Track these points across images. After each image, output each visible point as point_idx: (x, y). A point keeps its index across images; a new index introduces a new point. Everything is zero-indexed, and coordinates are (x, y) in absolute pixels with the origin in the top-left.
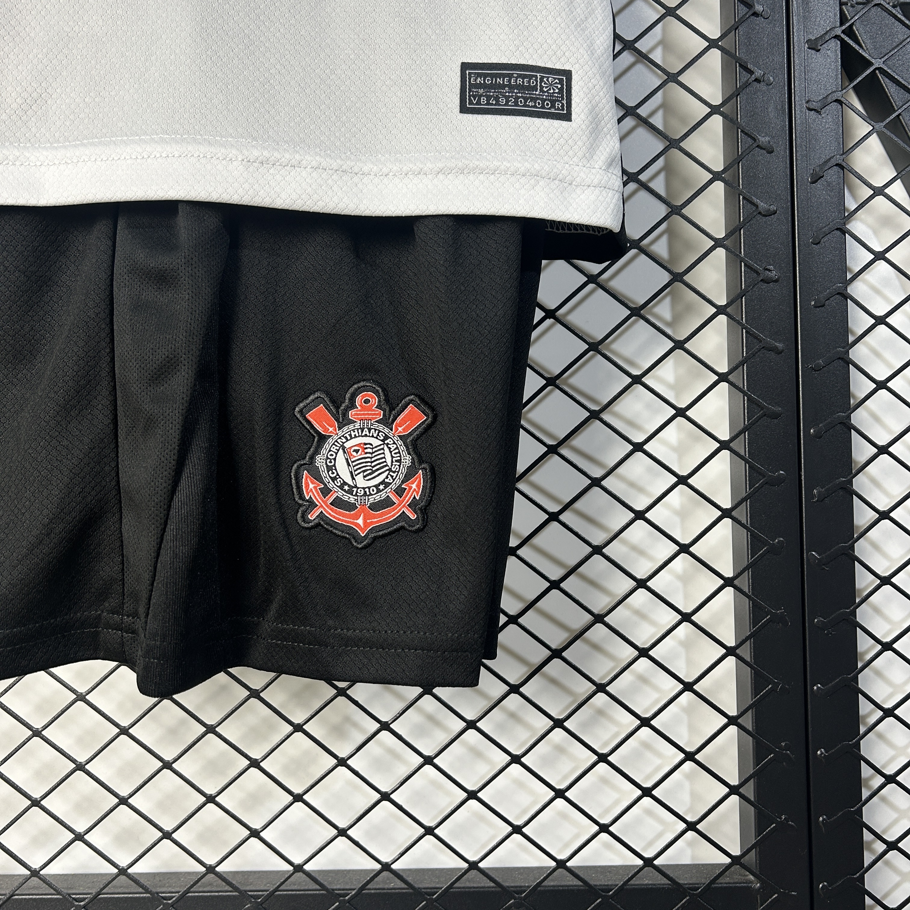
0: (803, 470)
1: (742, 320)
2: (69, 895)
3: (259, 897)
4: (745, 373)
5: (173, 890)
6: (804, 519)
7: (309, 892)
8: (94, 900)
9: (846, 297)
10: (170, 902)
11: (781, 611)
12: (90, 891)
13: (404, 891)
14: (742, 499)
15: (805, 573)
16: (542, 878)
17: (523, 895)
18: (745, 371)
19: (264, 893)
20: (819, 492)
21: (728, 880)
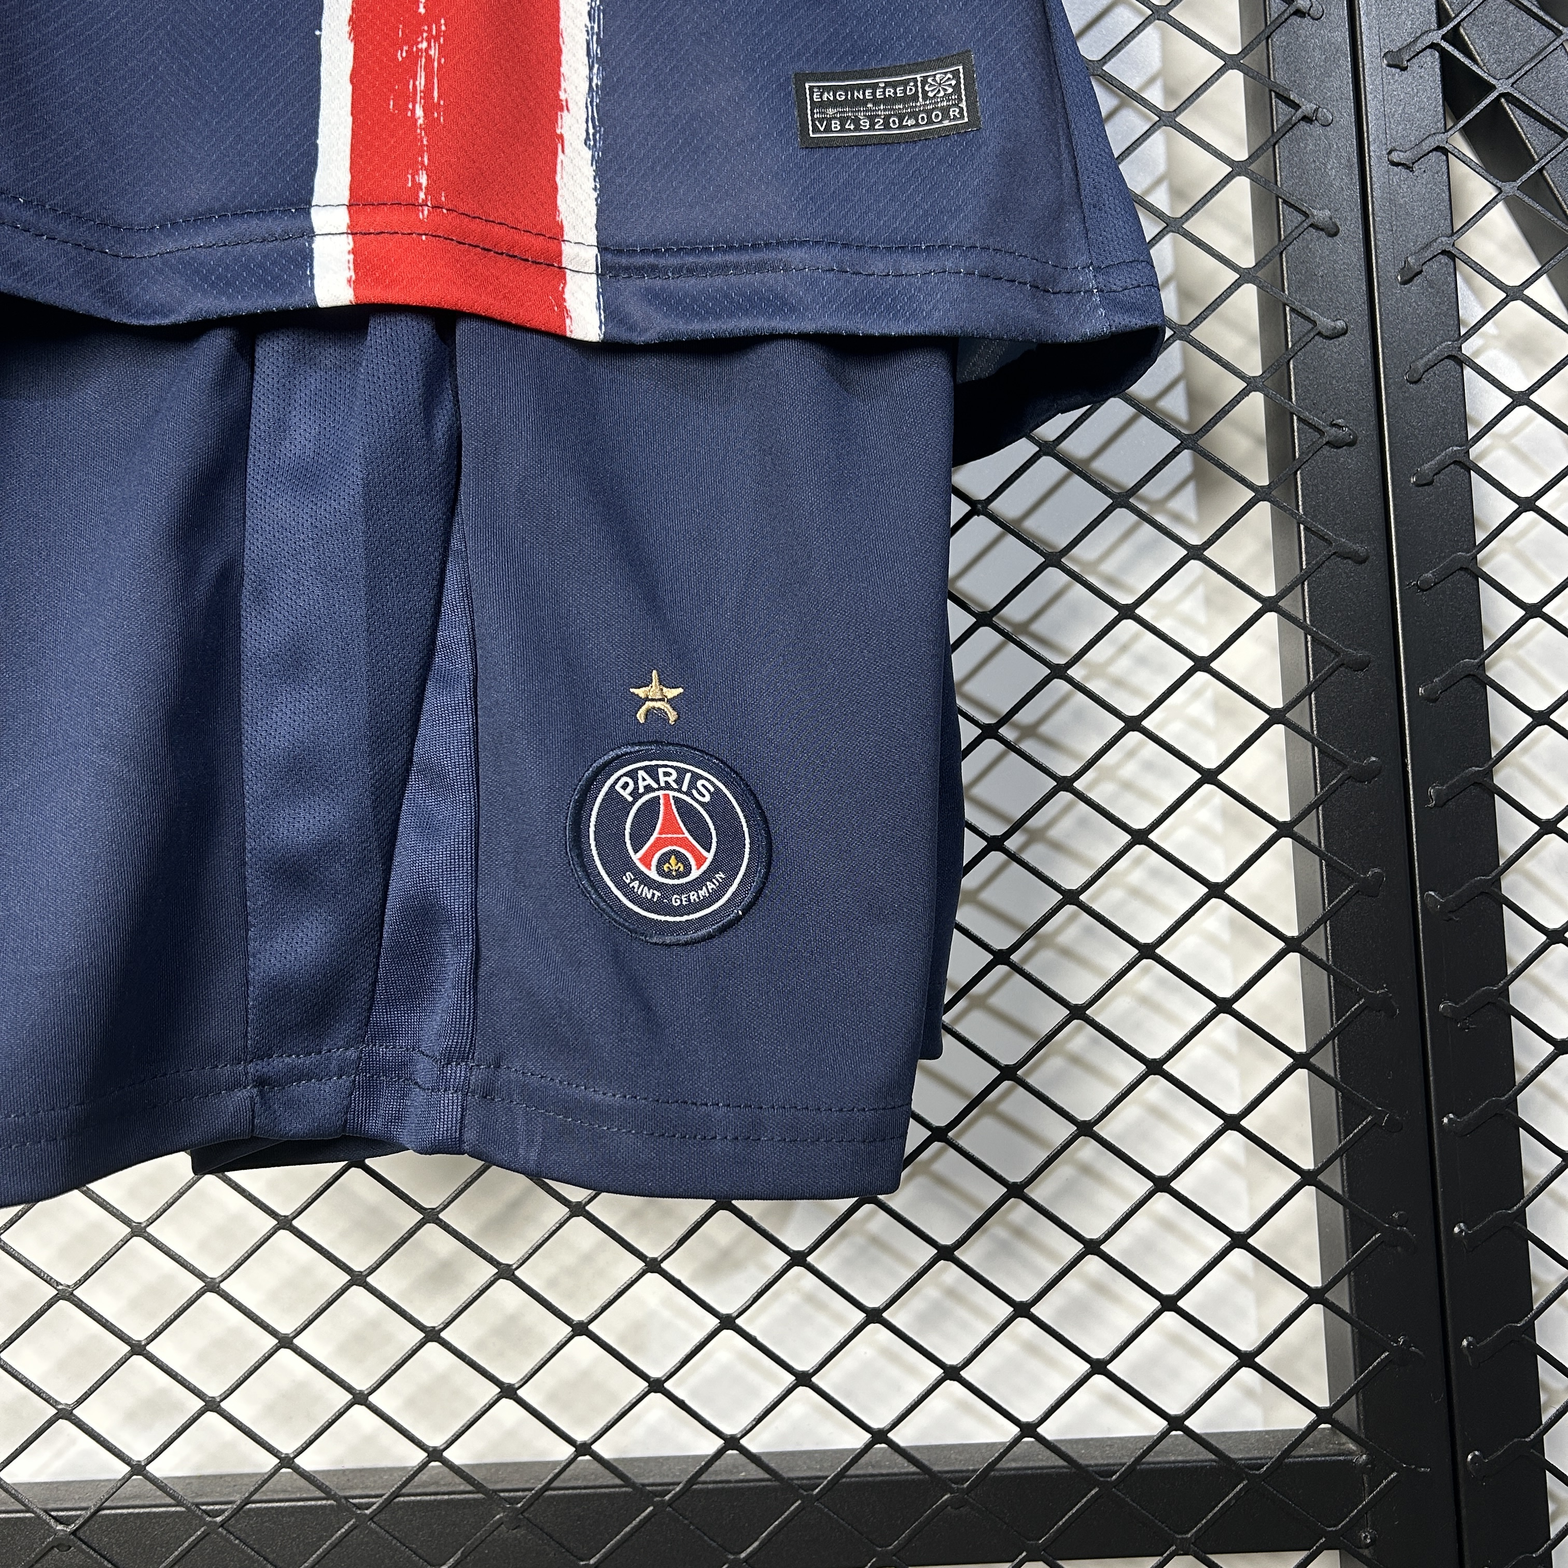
0: (1409, 755)
1: (1298, 510)
2: (197, 1505)
3: (518, 1500)
4: (1306, 596)
5: (373, 1493)
6: (1414, 837)
7: (603, 1490)
8: (238, 1512)
9: (1468, 467)
10: (368, 1512)
11: (1383, 991)
12: (232, 1499)
13: (764, 1483)
14: (1309, 806)
15: (1421, 927)
16: (997, 1455)
17: (965, 1485)
18: (1306, 593)
19: (526, 1493)
20: (1438, 793)
21: (1311, 1451)
